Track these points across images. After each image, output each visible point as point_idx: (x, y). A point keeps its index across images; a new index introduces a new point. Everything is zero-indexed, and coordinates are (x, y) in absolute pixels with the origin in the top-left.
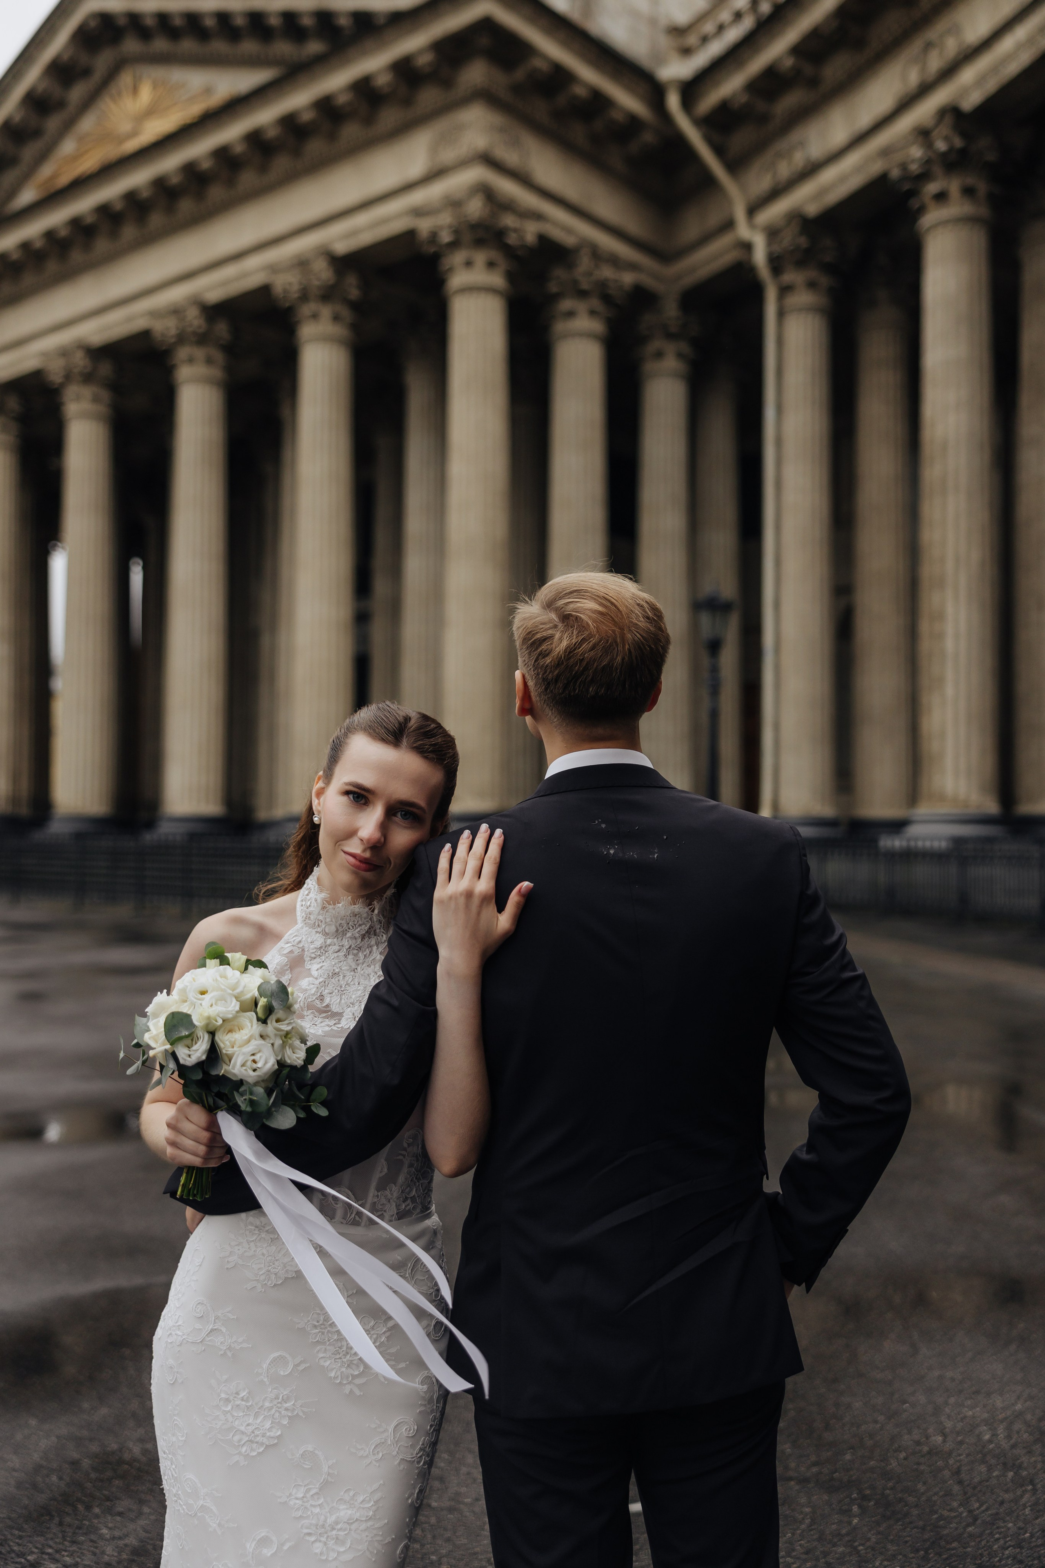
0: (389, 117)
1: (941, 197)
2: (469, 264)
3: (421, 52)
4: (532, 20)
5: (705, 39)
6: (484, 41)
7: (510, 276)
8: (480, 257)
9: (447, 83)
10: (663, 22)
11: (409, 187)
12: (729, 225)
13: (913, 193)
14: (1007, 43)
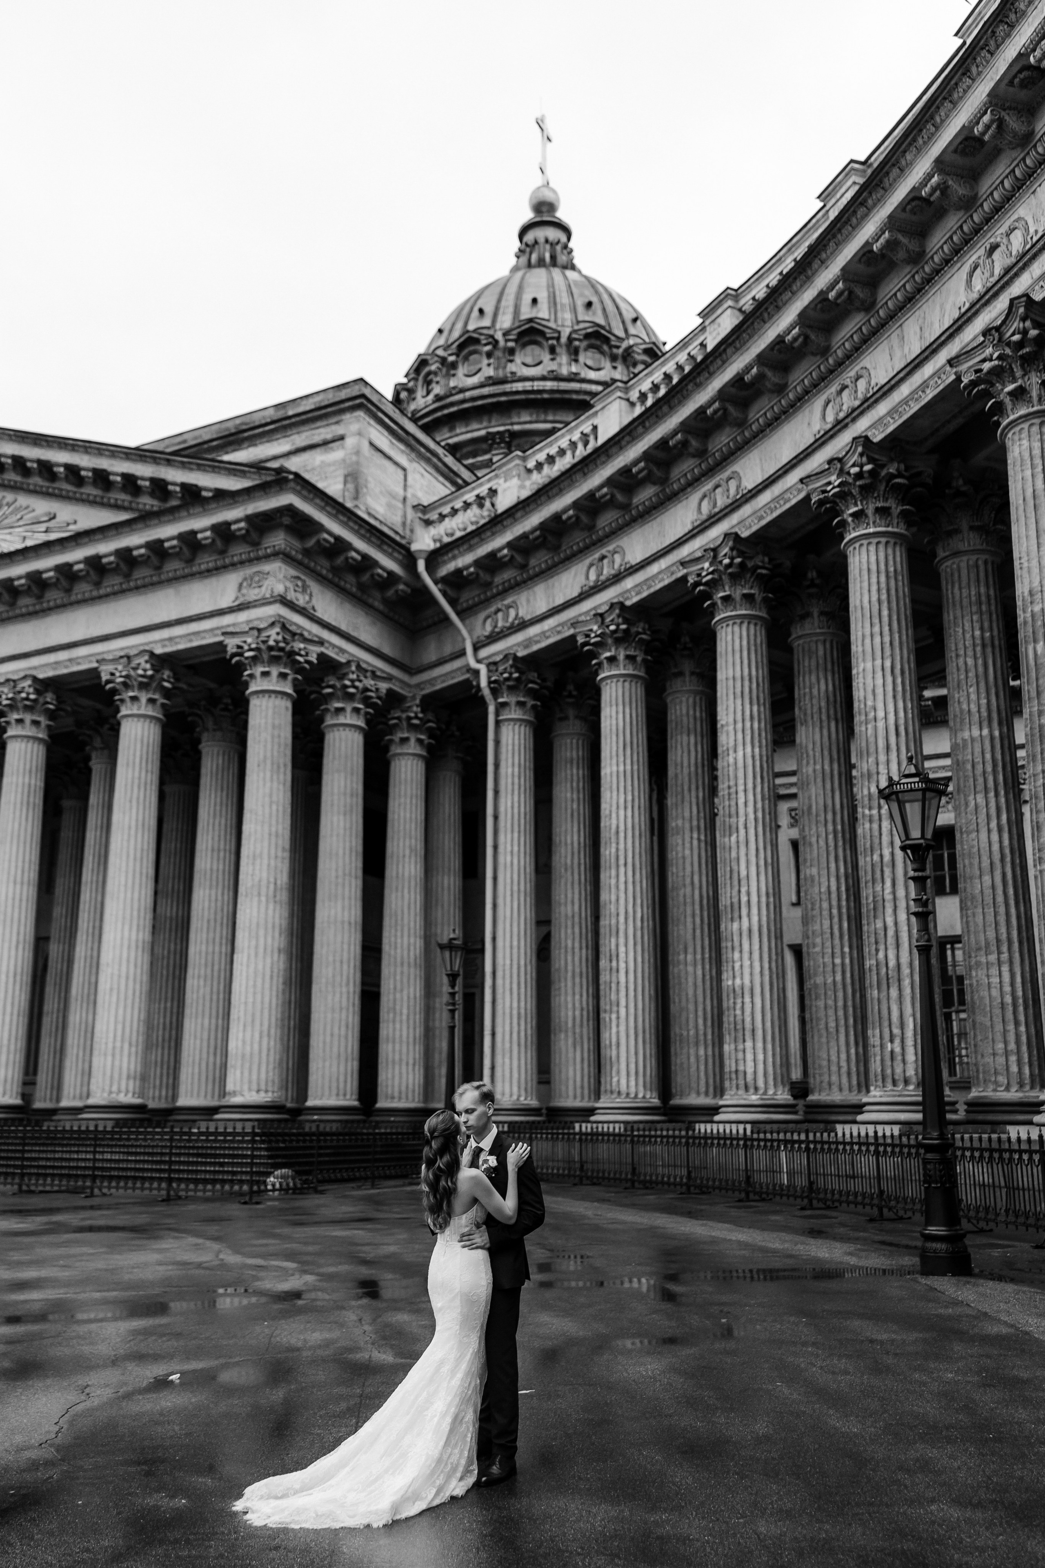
0: (206, 561)
1: (612, 660)
2: (265, 674)
3: (238, 521)
4: (322, 509)
5: (442, 517)
6: (286, 520)
7: (296, 684)
8: (275, 671)
9: (256, 544)
10: (411, 501)
11: (221, 613)
12: (462, 653)
13: (593, 655)
14: (654, 569)
